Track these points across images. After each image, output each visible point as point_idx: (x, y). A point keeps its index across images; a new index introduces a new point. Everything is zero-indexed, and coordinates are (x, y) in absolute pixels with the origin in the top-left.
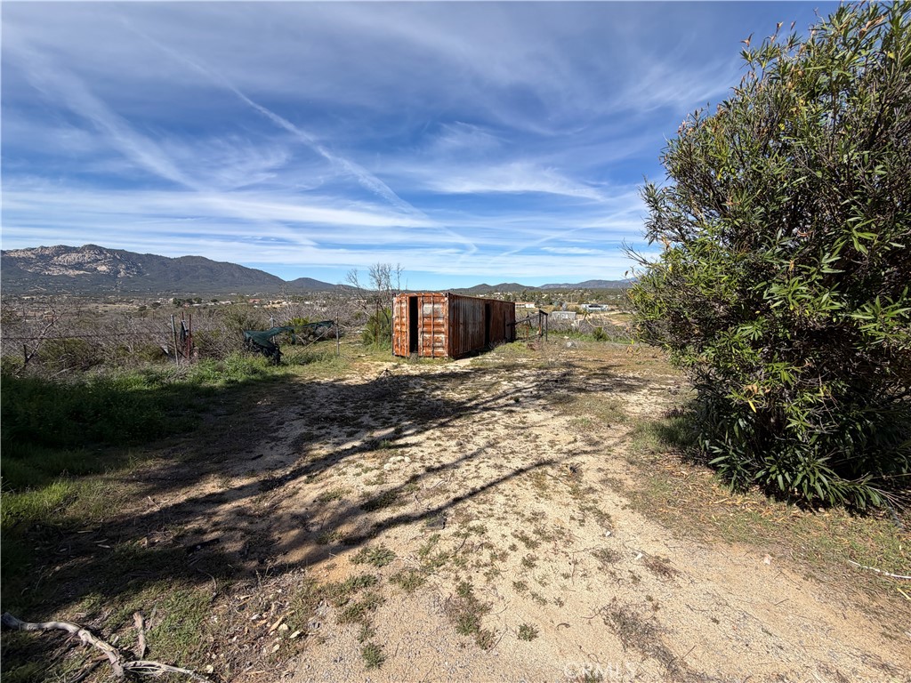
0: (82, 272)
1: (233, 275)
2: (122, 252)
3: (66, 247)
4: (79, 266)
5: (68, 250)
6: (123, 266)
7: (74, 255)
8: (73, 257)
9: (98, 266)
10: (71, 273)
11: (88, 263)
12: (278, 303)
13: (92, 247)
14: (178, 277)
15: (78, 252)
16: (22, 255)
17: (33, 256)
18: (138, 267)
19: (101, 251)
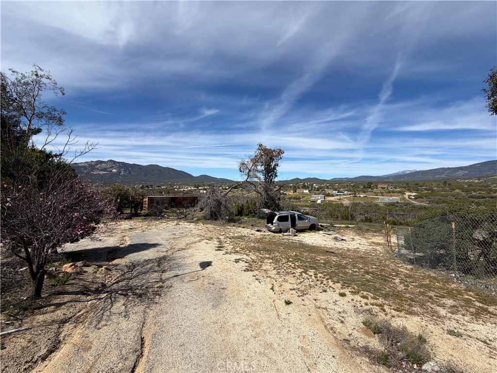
0: (106, 172)
1: (170, 174)
2: (124, 163)
4: (105, 170)
5: (101, 162)
6: (123, 170)
8: (103, 165)
9: (113, 169)
10: (101, 173)
11: (109, 168)
13: (111, 161)
14: (146, 175)
15: (105, 163)
16: (83, 165)
17: (87, 165)
18: (129, 170)
19: (114, 163)
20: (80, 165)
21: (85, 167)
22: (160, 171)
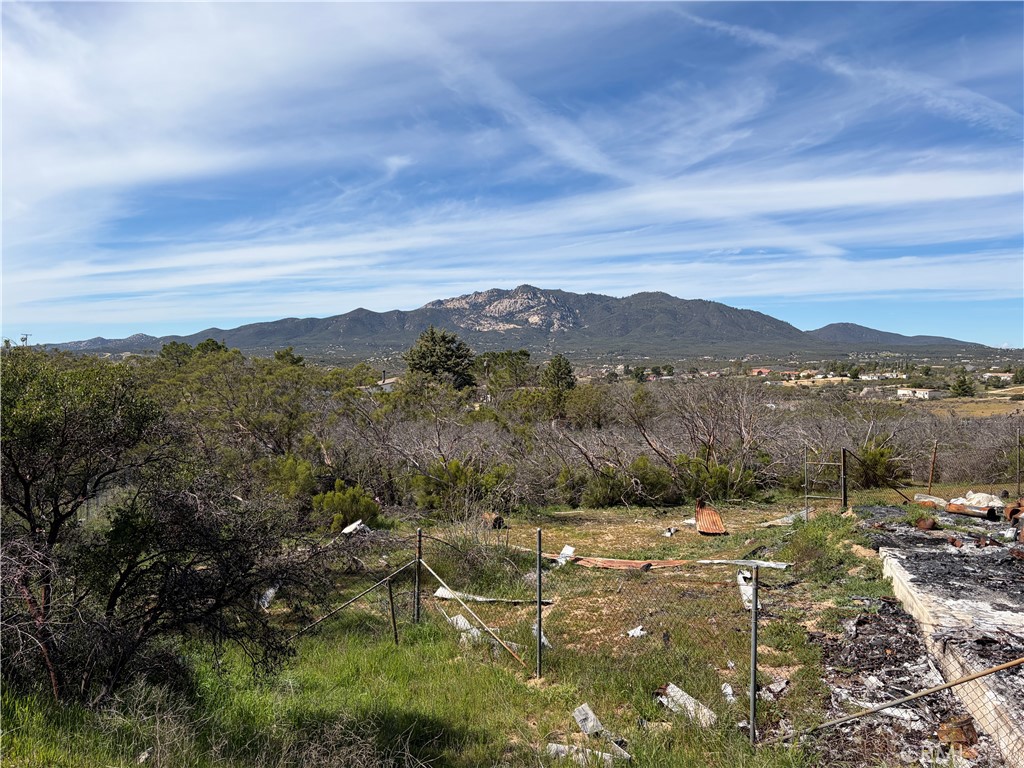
0: (512, 326)
1: (708, 323)
2: (559, 295)
3: (498, 290)
4: (509, 317)
5: (498, 294)
6: (558, 316)
7: (506, 302)
8: (505, 305)
9: (529, 315)
10: (502, 327)
11: (520, 311)
12: (809, 377)
13: (526, 288)
14: (625, 330)
15: (510, 297)
16: (457, 305)
17: (467, 306)
18: (575, 317)
19: (535, 294)
20: (450, 306)
21: (459, 312)
22: (673, 314)
